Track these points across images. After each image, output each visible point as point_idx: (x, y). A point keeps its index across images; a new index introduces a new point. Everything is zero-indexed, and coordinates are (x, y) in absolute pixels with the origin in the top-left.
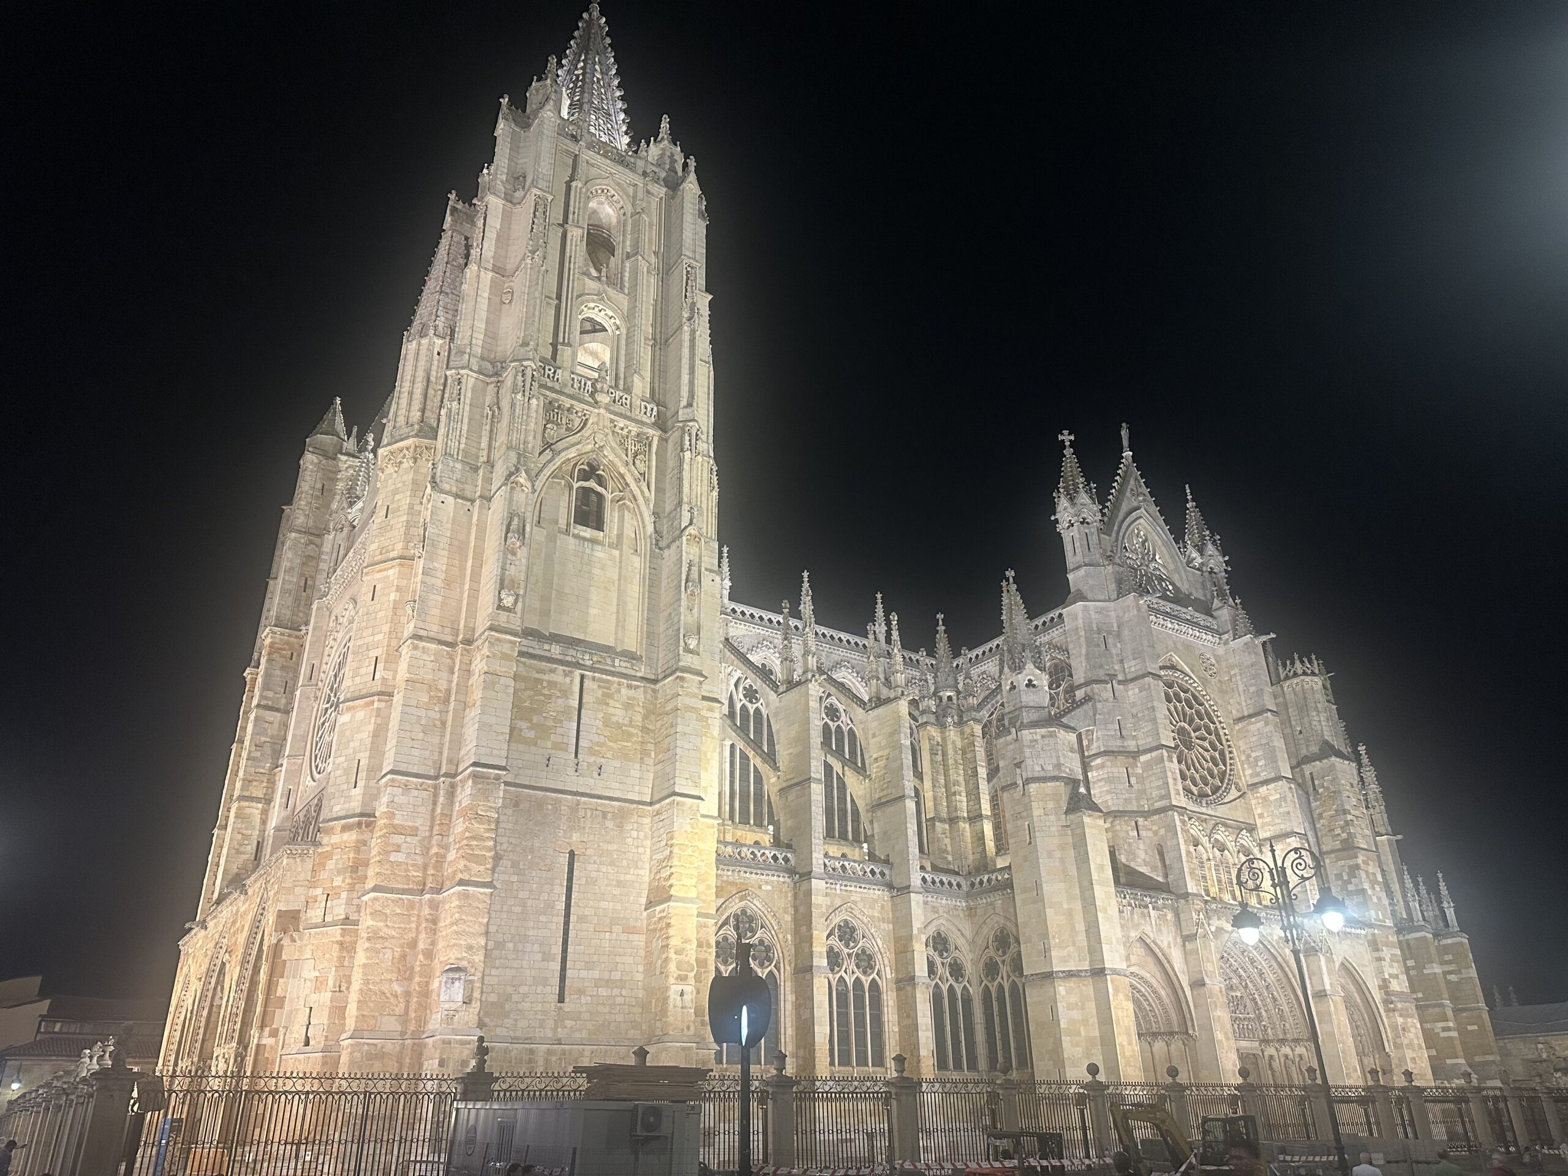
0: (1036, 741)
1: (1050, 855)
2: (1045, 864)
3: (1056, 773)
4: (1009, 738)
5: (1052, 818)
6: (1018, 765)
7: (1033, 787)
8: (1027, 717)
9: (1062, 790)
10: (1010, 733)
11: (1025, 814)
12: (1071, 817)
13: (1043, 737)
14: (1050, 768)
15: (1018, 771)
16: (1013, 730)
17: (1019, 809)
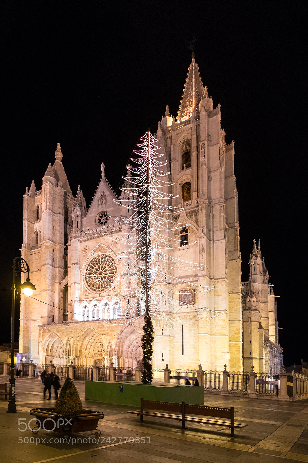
0: (254, 313)
1: (254, 336)
2: (253, 338)
3: (257, 321)
4: (247, 311)
5: (256, 329)
6: (250, 318)
7: (253, 323)
8: (253, 308)
9: (258, 324)
10: (248, 310)
11: (250, 328)
12: (260, 330)
13: (256, 313)
14: (256, 319)
15: (249, 319)
16: (249, 310)
17: (248, 326)
